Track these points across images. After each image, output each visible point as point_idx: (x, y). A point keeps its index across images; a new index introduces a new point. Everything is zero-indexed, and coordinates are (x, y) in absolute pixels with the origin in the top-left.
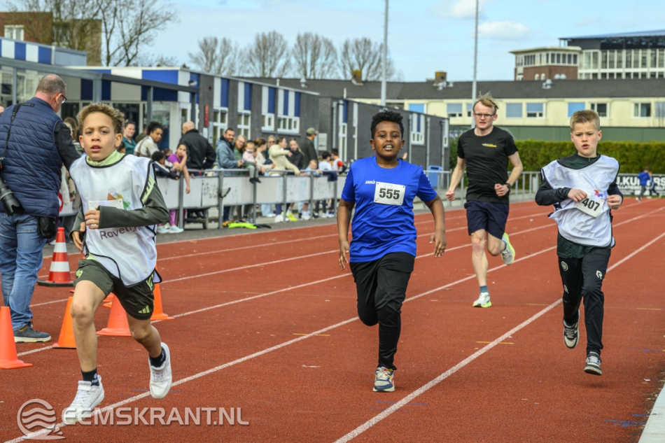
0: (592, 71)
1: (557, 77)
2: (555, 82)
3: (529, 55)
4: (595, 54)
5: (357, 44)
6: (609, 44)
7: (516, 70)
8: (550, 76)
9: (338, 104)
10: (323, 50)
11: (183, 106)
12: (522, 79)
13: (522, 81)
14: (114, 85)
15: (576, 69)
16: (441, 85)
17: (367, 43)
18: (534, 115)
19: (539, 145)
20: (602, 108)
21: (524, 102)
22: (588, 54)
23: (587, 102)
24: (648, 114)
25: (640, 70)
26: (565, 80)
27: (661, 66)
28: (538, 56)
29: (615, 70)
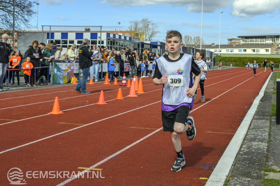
0: (243, 43)
1: (236, 44)
2: (236, 45)
3: (231, 40)
4: (244, 40)
5: (197, 38)
6: (247, 38)
7: (228, 43)
8: (235, 44)
9: (191, 49)
10: (190, 39)
11: (159, 49)
13: (230, 45)
14: (144, 45)
15: (240, 42)
16: (213, 46)
17: (199, 37)
18: (232, 52)
19: (232, 57)
20: (245, 50)
21: (230, 49)
22: (243, 40)
23: (242, 49)
24: (255, 52)
25: (253, 43)
26: (238, 45)
27: (257, 42)
28: (233, 40)
29: (248, 43)
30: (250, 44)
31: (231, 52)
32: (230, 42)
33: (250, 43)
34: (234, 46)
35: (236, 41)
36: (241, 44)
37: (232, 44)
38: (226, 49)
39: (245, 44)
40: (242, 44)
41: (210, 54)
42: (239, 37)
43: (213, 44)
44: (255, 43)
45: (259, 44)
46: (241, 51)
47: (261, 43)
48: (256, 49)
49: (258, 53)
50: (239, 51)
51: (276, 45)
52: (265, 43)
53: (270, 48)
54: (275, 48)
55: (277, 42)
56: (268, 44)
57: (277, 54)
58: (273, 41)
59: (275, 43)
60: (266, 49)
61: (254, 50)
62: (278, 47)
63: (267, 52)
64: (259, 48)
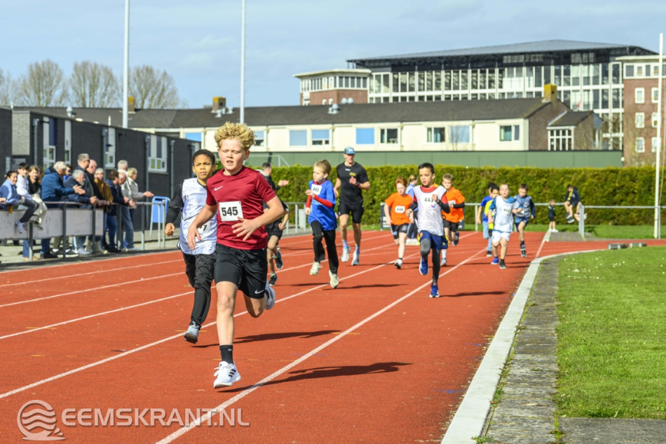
1: (344, 101)
2: (342, 107)
3: (316, 78)
4: (386, 77)
5: (138, 73)
6: (400, 65)
7: (302, 95)
8: (337, 100)
12: (309, 104)
13: (309, 107)
15: (365, 93)
18: (320, 143)
20: (392, 134)
21: (309, 128)
22: (378, 77)
23: (377, 127)
24: (443, 139)
25: (434, 93)
26: (352, 105)
27: (456, 88)
28: (324, 80)
29: (408, 94)
30: (417, 100)
31: (314, 143)
32: (314, 91)
33: (416, 94)
34: (332, 111)
35: (344, 88)
36: (369, 101)
37: (321, 102)
38: (292, 132)
39: (391, 101)
40: (378, 99)
41: (172, 155)
42: (361, 63)
43: (222, 103)
44: (443, 93)
45: (465, 98)
46: (372, 142)
47: (479, 91)
48: (452, 127)
49: (461, 146)
50: (359, 141)
51: (555, 105)
52: (496, 92)
53: (527, 121)
54: (550, 120)
55: (562, 88)
56: (515, 96)
57: (563, 148)
58: (538, 84)
59: (553, 92)
60: (501, 127)
61: (441, 131)
62: (566, 112)
63: (507, 139)
64: (468, 123)
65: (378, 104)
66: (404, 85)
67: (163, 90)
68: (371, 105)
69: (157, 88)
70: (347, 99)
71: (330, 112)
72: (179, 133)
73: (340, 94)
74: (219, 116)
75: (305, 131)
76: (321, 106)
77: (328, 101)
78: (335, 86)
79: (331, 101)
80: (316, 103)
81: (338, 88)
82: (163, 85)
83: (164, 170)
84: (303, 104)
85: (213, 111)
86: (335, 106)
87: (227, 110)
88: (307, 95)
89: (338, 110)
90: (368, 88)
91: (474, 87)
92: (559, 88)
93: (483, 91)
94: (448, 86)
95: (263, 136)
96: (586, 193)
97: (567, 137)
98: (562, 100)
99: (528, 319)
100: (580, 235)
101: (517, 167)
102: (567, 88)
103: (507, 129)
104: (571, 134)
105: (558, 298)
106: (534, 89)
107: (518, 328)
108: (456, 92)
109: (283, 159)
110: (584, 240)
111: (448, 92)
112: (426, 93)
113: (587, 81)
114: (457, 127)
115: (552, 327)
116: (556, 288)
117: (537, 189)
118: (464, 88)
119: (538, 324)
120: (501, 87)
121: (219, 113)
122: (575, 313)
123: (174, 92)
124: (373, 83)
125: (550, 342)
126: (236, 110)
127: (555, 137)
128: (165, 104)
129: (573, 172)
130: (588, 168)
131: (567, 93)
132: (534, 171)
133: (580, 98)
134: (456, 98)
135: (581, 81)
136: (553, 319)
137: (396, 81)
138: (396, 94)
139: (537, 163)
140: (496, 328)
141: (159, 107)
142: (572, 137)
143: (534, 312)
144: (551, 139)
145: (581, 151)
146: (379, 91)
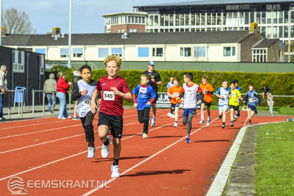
1: (131, 31)
2: (130, 34)
3: (114, 18)
4: (156, 17)
6: (165, 10)
7: (106, 27)
12: (110, 32)
15: (144, 26)
17: (14, 11)
20: (160, 51)
21: (110, 47)
22: (151, 17)
23: (150, 47)
24: (189, 55)
25: (185, 27)
26: (136, 33)
27: (198, 24)
28: (119, 18)
29: (169, 27)
30: (174, 31)
32: (113, 25)
33: (174, 27)
34: (124, 37)
35: (131, 23)
36: (146, 31)
37: (118, 31)
38: (99, 49)
39: (159, 31)
40: (151, 30)
41: (28, 62)
42: (141, 9)
43: (58, 31)
44: (190, 27)
45: (203, 30)
46: (147, 55)
47: (211, 26)
48: (195, 48)
49: (200, 59)
50: (140, 55)
51: (256, 35)
52: (221, 27)
53: (240, 45)
54: (254, 44)
55: (261, 25)
56: (233, 29)
57: (261, 61)
58: (247, 22)
59: (255, 28)
60: (224, 48)
61: (189, 50)
62: (263, 39)
63: (228, 55)
64: (205, 45)
65: (151, 33)
66: (167, 22)
67: (23, 23)
68: (147, 33)
69: (19, 22)
70: (133, 30)
71: (123, 37)
72: (32, 49)
73: (128, 27)
74: (56, 39)
75: (108, 49)
76: (117, 34)
77: (121, 31)
78: (126, 22)
79: (123, 30)
80: (114, 32)
81: (127, 23)
82: (23, 20)
83: (22, 71)
84: (107, 33)
85: (52, 36)
86: (126, 34)
87: (61, 35)
88: (109, 27)
89: (127, 36)
90: (145, 24)
91: (209, 24)
92: (259, 25)
93: (214, 26)
94: (193, 23)
95: (82, 52)
96: (274, 88)
97: (263, 54)
98: (261, 32)
99: (238, 162)
100: (270, 113)
101: (234, 72)
102: (264, 25)
103: (228, 49)
104: (266, 52)
105: (257, 150)
106: (244, 26)
107: (232, 168)
108: (198, 27)
109: (94, 65)
110: (273, 115)
111: (193, 27)
112: (180, 27)
113: (275, 21)
114: (198, 48)
115: (252, 167)
116: (256, 144)
117: (245, 85)
118: (203, 24)
119: (244, 165)
120: (224, 24)
121: (56, 37)
122: (266, 159)
123: (29, 24)
124: (148, 20)
125: (251, 176)
126: (66, 36)
127: (256, 54)
128: (24, 32)
129: (267, 75)
130: (275, 73)
131: (264, 28)
132: (243, 74)
133: (271, 32)
134: (198, 30)
135: (272, 21)
136: (253, 163)
137: (162, 19)
138: (162, 27)
139: (245, 69)
140: (219, 167)
141: (20, 33)
142: (266, 54)
143: (242, 158)
144: (254, 56)
145: (272, 62)
146: (152, 25)
